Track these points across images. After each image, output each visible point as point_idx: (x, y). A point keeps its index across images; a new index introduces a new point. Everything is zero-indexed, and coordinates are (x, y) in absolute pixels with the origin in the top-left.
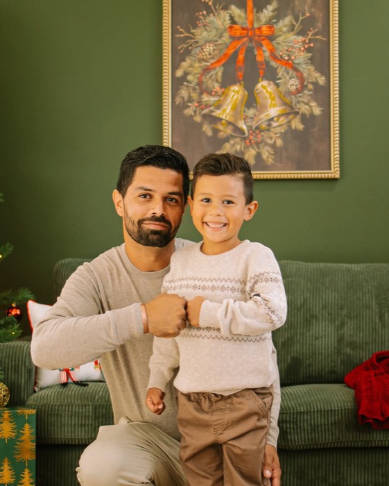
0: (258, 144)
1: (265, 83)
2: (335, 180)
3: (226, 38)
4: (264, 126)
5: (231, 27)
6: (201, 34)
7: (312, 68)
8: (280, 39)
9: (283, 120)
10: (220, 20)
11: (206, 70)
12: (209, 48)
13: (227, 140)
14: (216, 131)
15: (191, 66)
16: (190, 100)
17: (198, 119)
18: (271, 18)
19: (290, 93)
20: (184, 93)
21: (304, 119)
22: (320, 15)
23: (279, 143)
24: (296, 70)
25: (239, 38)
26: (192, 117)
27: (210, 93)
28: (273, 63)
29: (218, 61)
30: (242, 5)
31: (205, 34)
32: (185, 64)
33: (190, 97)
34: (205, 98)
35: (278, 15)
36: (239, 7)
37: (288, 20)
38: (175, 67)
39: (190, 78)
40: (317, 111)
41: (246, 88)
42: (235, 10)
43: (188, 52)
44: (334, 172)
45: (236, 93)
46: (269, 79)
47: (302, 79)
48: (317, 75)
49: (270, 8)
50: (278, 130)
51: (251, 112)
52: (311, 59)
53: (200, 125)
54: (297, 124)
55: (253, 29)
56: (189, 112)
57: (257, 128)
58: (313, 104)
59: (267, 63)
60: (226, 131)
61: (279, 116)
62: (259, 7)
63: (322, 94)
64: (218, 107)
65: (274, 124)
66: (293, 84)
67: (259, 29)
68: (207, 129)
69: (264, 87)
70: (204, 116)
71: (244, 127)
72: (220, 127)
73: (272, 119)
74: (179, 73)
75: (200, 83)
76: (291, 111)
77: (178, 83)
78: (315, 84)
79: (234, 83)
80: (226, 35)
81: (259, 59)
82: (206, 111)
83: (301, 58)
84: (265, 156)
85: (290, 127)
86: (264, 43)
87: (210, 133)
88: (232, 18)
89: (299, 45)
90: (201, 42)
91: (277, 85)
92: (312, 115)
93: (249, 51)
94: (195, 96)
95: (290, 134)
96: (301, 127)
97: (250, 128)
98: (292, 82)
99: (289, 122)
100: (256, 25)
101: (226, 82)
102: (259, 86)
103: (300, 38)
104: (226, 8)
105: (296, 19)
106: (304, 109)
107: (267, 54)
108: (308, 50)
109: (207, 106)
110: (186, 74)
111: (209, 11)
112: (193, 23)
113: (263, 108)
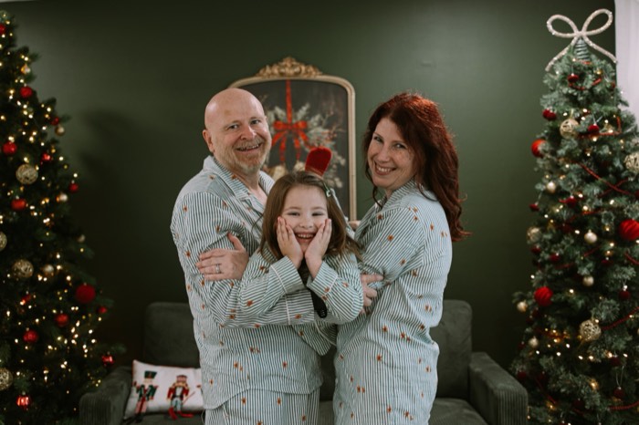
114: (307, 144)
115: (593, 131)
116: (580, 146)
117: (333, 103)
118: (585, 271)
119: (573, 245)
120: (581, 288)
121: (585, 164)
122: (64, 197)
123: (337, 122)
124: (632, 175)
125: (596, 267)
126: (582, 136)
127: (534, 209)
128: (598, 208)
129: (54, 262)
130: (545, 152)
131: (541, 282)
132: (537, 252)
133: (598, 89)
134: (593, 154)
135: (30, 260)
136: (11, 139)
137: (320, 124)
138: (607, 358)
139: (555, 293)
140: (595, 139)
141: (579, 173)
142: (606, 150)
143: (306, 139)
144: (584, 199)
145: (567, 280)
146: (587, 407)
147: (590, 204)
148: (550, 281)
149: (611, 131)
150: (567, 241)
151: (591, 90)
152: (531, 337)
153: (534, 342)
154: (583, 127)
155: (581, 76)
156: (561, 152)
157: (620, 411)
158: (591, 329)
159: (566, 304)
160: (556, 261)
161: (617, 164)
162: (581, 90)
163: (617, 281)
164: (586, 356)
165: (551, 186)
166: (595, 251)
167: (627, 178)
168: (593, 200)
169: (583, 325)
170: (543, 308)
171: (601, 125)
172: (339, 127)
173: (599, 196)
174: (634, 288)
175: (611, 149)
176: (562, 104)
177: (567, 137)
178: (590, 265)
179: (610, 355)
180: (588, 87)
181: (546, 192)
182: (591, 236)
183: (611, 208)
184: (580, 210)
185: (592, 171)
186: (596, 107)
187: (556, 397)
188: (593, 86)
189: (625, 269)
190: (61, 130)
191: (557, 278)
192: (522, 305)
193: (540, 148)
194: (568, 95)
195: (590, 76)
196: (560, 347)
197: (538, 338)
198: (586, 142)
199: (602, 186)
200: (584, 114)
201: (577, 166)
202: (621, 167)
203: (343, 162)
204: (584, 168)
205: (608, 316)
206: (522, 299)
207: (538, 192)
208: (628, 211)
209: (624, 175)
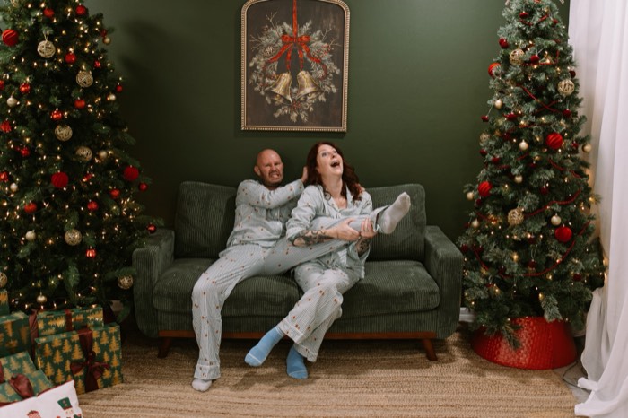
0: (298, 110)
1: (303, 72)
2: (344, 133)
3: (280, 44)
4: (302, 99)
5: (283, 36)
6: (265, 40)
7: (332, 64)
8: (314, 44)
9: (314, 95)
10: (277, 32)
11: (268, 63)
12: (269, 49)
13: (280, 106)
14: (273, 101)
15: (259, 60)
16: (258, 81)
17: (263, 93)
18: (308, 31)
19: (318, 79)
20: (254, 77)
21: (327, 95)
22: (338, 30)
23: (311, 109)
24: (323, 65)
25: (289, 43)
26: (259, 92)
27: (270, 78)
28: (309, 60)
29: (275, 57)
30: (290, 23)
31: (267, 40)
32: (255, 59)
33: (258, 79)
34: (267, 80)
35: (313, 30)
36: (288, 23)
37: (318, 33)
38: (249, 61)
39: (258, 67)
40: (335, 91)
41: (292, 75)
42: (287, 26)
43: (257, 52)
44: (344, 128)
45: (286, 78)
46: (306, 70)
47: (326, 70)
48: (335, 68)
49: (308, 25)
50: (311, 101)
51: (295, 90)
52: (332, 58)
53: (264, 97)
54: (322, 98)
55: (297, 38)
56: (257, 89)
57: (299, 100)
58: (332, 86)
59: (306, 60)
60: (279, 101)
61: (311, 93)
62: (302, 25)
63: (338, 80)
64: (275, 86)
65: (308, 98)
66: (321, 73)
67: (301, 38)
68: (268, 99)
69: (303, 75)
70: (266, 92)
71: (290, 99)
72: (276, 99)
73: (307, 95)
74: (251, 65)
75: (264, 71)
76: (319, 90)
77: (250, 71)
78: (334, 74)
79: (285, 72)
80: (280, 41)
81: (300, 57)
82: (267, 89)
83: (326, 57)
84: (303, 117)
85: (318, 99)
86: (304, 47)
87: (269, 102)
88: (284, 30)
89: (325, 49)
90: (265, 45)
91: (311, 74)
92: (332, 93)
93: (294, 52)
94: (261, 79)
95: (318, 104)
96: (324, 100)
97: (294, 100)
98: (320, 72)
99: (318, 97)
100: (299, 35)
101: (280, 72)
102: (300, 74)
103: (326, 45)
104: (281, 24)
105: (324, 33)
106: (327, 89)
107: (305, 54)
108: (330, 52)
109: (268, 85)
110: (255, 65)
111: (270, 26)
112: (261, 33)
113: (302, 88)
114: (309, 55)
115: (534, 61)
116: (524, 71)
117: (332, 21)
118: (516, 172)
119: (511, 150)
120: (513, 185)
121: (526, 86)
122: (112, 97)
123: (333, 38)
124: (562, 98)
125: (525, 169)
126: (526, 64)
127: (485, 120)
128: (532, 123)
129: (105, 148)
130: (497, 75)
131: (485, 177)
132: (484, 154)
133: (543, 25)
134: (533, 79)
135: (89, 147)
136: (71, 50)
137: (320, 38)
138: (526, 238)
139: (494, 186)
140: (535, 67)
141: (519, 94)
142: (542, 77)
143: (308, 52)
144: (521, 116)
145: (504, 177)
146: (507, 273)
147: (525, 120)
148: (491, 177)
149: (548, 61)
150: (507, 147)
151: (537, 25)
152: (474, 219)
153: (475, 223)
154: (528, 57)
155: (531, 13)
156: (509, 76)
157: (533, 277)
158: (515, 216)
159: (499, 196)
160: (496, 162)
161: (551, 88)
162: (529, 25)
163: (539, 180)
164: (511, 235)
165: (498, 103)
166: (525, 156)
167: (557, 99)
168: (528, 117)
169: (512, 212)
170: (485, 197)
171: (541, 56)
172: (335, 42)
173: (533, 114)
174: (554, 186)
175: (547, 74)
176: (514, 36)
177: (514, 64)
178: (521, 167)
179: (529, 236)
180: (535, 23)
181: (494, 107)
182: (523, 145)
183: (541, 124)
184: (517, 124)
185: (531, 92)
186: (539, 40)
187: (488, 265)
188: (539, 22)
189: (547, 171)
190: (108, 40)
191: (496, 175)
192: (470, 195)
193: (493, 71)
194: (519, 28)
195: (538, 14)
196: (494, 229)
197: (480, 220)
198: (529, 68)
199: (537, 106)
200: (530, 46)
201: (518, 88)
202: (554, 90)
203: (338, 72)
204: (524, 90)
205: (529, 207)
206: (471, 189)
207: (488, 107)
208: (554, 126)
209: (555, 97)
